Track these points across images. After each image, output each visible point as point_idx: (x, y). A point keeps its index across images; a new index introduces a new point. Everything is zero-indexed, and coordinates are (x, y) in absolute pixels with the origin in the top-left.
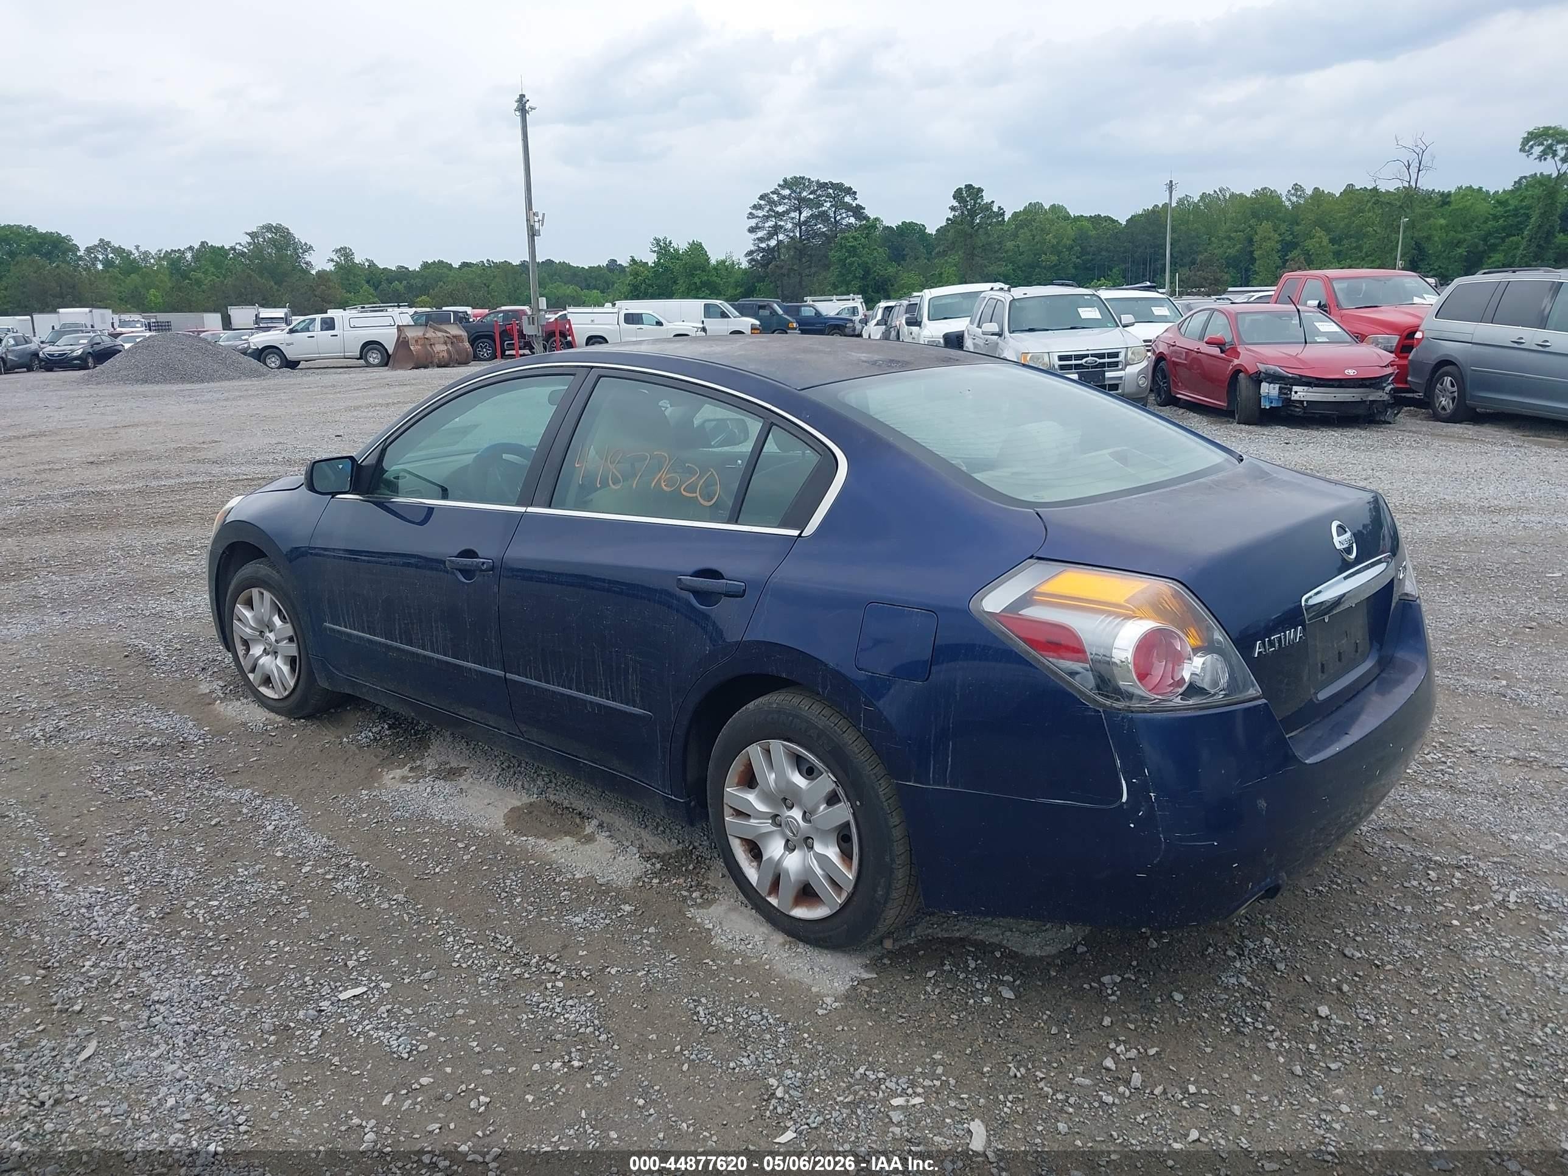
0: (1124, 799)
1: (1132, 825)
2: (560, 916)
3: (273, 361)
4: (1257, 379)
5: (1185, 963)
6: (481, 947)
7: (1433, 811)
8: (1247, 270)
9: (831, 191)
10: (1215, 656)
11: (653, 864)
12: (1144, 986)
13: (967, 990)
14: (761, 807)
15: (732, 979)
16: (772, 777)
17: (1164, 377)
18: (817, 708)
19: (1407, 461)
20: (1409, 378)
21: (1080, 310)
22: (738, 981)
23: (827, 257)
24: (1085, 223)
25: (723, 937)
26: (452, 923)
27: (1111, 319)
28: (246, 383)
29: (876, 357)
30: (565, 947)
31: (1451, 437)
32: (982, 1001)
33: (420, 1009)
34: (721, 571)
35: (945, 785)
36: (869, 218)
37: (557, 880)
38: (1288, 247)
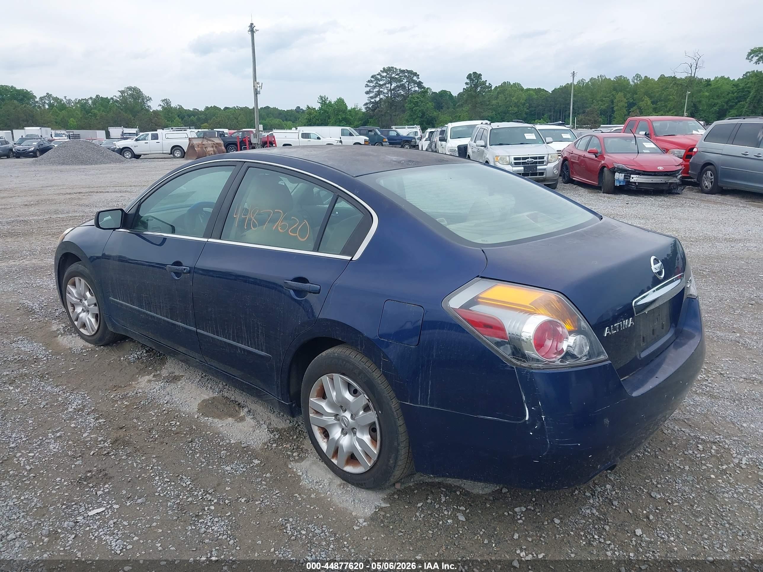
0: (527, 418)
1: (531, 433)
2: (219, 466)
3: (128, 155)
4: (613, 171)
5: (562, 500)
6: (173, 483)
7: (701, 409)
8: (610, 116)
9: (406, 74)
10: (582, 336)
11: (275, 435)
12: (538, 514)
13: (439, 515)
14: (328, 410)
15: (308, 506)
16: (334, 394)
17: (567, 169)
18: (359, 357)
19: (688, 214)
20: (689, 172)
21: (525, 135)
22: (312, 508)
23: (404, 106)
24: (531, 92)
25: (307, 481)
26: (160, 468)
27: (541, 139)
28: (113, 166)
29: (402, 159)
30: (219, 485)
31: (710, 201)
32: (447, 522)
33: (133, 522)
34: (308, 279)
35: (427, 405)
36: (425, 88)
37: (221, 444)
38: (631, 105)
